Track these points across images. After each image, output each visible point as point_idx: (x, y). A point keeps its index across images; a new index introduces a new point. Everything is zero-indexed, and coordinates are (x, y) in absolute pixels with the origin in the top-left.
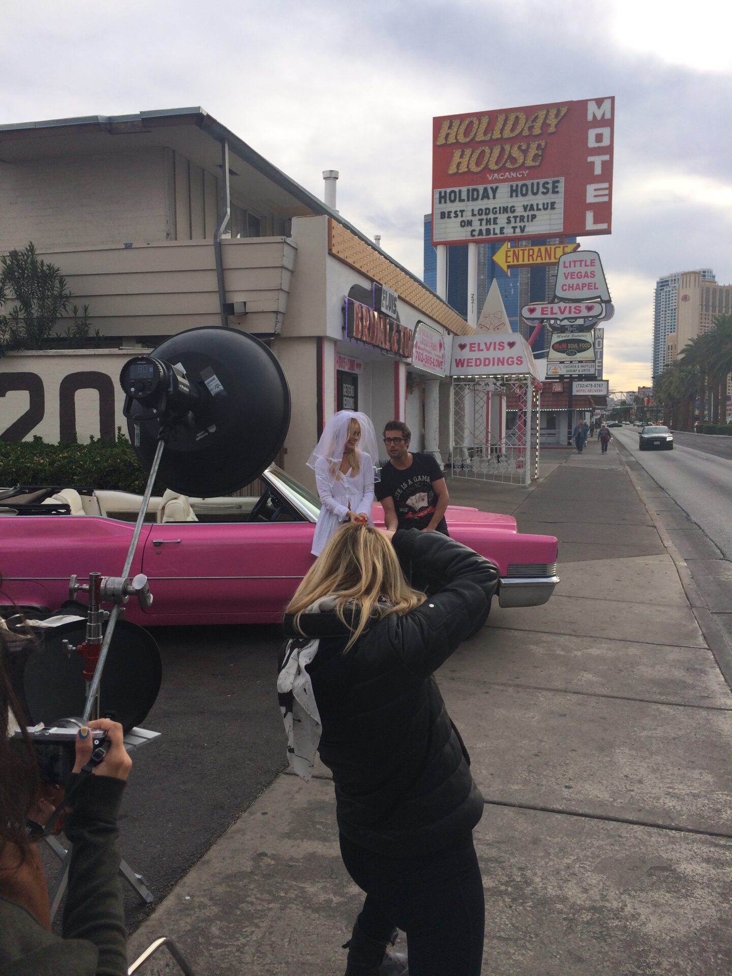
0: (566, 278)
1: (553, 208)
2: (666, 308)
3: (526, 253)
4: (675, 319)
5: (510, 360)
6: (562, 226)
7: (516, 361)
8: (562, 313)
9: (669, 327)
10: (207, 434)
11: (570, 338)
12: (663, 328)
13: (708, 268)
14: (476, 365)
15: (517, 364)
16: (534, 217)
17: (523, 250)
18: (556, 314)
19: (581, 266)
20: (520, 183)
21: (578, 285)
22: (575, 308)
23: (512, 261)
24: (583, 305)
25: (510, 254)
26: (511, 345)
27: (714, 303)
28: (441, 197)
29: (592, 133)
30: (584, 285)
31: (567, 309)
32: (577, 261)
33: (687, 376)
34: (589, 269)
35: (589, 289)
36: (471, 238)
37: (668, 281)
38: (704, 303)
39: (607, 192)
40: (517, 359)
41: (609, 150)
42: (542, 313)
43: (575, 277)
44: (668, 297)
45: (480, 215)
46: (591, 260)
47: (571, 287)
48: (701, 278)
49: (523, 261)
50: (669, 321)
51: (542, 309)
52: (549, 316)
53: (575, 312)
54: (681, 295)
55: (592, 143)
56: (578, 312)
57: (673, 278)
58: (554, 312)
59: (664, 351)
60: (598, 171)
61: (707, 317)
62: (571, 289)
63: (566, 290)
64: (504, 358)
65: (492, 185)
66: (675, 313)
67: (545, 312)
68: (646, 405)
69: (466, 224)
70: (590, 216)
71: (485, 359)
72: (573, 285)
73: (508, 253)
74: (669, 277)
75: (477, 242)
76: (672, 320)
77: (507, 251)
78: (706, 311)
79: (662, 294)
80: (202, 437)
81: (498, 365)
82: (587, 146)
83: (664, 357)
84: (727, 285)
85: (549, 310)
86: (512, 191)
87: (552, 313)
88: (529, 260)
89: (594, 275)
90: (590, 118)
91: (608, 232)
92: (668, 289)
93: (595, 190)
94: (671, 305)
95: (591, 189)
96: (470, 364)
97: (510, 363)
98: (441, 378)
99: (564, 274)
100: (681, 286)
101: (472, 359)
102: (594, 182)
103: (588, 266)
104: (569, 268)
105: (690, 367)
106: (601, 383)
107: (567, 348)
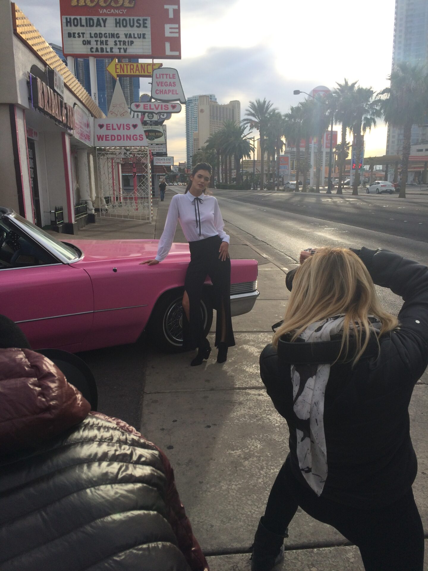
0: (158, 85)
1: (144, 38)
2: (192, 116)
3: (129, 67)
4: (197, 123)
5: (135, 137)
6: (150, 51)
7: (138, 138)
8: (157, 109)
9: (194, 128)
11: (150, 129)
12: (191, 128)
13: (213, 94)
14: (112, 140)
15: (140, 140)
16: (132, 42)
17: (127, 65)
18: (153, 109)
19: (167, 78)
20: (122, 18)
21: (165, 90)
22: (165, 106)
23: (119, 72)
24: (169, 105)
25: (118, 67)
26: (135, 126)
27: (217, 115)
28: (67, 22)
30: (169, 91)
31: (160, 107)
32: (164, 74)
33: (209, 156)
34: (172, 81)
35: (172, 94)
36: (91, 53)
37: (192, 100)
38: (212, 115)
39: (177, 30)
40: (139, 136)
42: (144, 109)
43: (164, 85)
44: (192, 109)
45: (96, 37)
46: (173, 75)
48: (210, 100)
49: (127, 72)
50: (194, 124)
51: (144, 105)
52: (149, 111)
53: (165, 109)
54: (199, 110)
56: (166, 108)
57: (195, 99)
59: (192, 143)
60: (171, 15)
61: (214, 123)
63: (158, 93)
64: (130, 135)
65: (102, 17)
66: (196, 119)
67: (146, 108)
68: (186, 173)
69: (86, 43)
70: (168, 45)
71: (118, 136)
72: (162, 90)
73: (117, 66)
74: (192, 98)
75: (95, 56)
77: (116, 65)
78: (213, 119)
79: (189, 108)
81: (127, 140)
84: (223, 104)
85: (149, 106)
86: (116, 23)
87: (150, 109)
88: (131, 73)
89: (175, 85)
91: (179, 57)
92: (192, 105)
93: (170, 28)
94: (194, 114)
95: (167, 27)
96: (107, 139)
97: (135, 139)
98: (89, 147)
99: (157, 82)
100: (199, 104)
101: (109, 135)
102: (169, 23)
103: (171, 78)
104: (159, 79)
105: (211, 151)
106: (168, 158)
107: (149, 135)
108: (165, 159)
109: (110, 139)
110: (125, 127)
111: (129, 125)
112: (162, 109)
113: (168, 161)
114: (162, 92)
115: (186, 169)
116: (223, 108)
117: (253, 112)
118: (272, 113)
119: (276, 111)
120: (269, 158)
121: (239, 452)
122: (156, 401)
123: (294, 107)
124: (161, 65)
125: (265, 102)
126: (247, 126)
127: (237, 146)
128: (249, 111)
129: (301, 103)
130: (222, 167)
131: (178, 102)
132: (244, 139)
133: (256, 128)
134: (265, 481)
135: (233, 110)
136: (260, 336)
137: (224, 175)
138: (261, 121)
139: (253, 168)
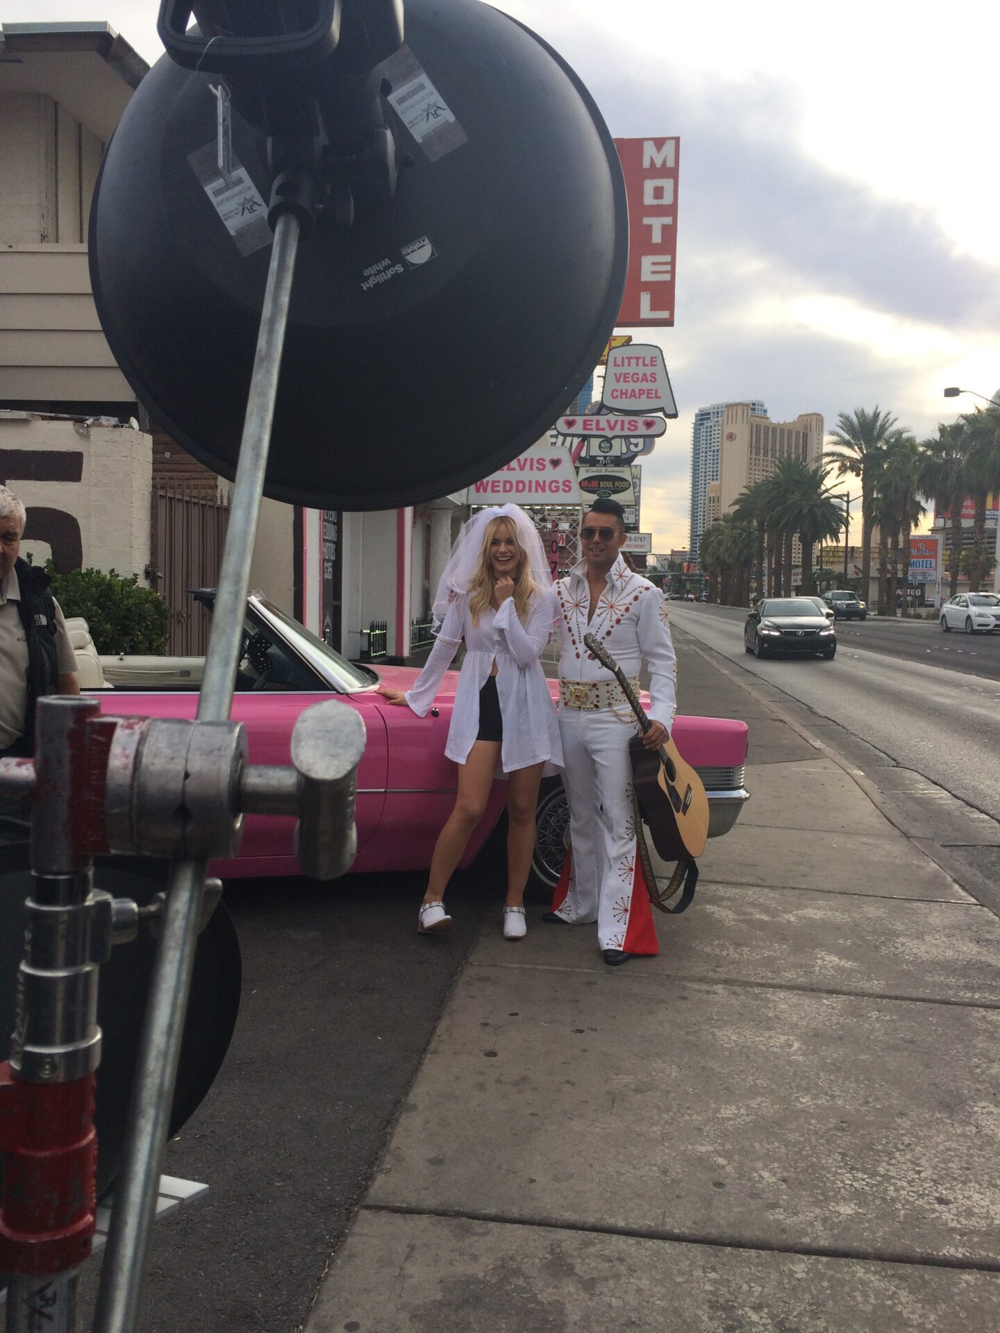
0: (618, 381)
2: (706, 448)
4: (717, 463)
5: (554, 484)
7: (561, 487)
8: (612, 429)
9: (711, 473)
10: (399, 268)
11: (603, 473)
12: (703, 474)
13: (759, 399)
14: (505, 491)
15: (564, 490)
18: (603, 429)
19: (637, 365)
21: (633, 391)
22: (630, 423)
24: (640, 420)
26: (556, 463)
27: (766, 446)
29: (649, 186)
30: (641, 392)
31: (619, 425)
32: (632, 358)
33: (741, 535)
34: (649, 370)
35: (648, 397)
37: (709, 414)
38: (754, 445)
39: (668, 268)
40: (564, 484)
41: (672, 210)
42: (585, 429)
43: (630, 379)
44: (709, 434)
46: (652, 358)
47: (624, 394)
48: (750, 411)
50: (711, 465)
51: (585, 421)
52: (595, 432)
53: (629, 429)
54: (726, 434)
55: (649, 200)
56: (632, 428)
57: (715, 411)
58: (601, 427)
59: (705, 504)
60: (657, 237)
61: (757, 462)
62: (624, 396)
63: (617, 397)
64: (544, 482)
66: (717, 455)
67: (588, 427)
68: (685, 571)
70: (645, 299)
71: (518, 482)
72: (627, 390)
74: (710, 409)
76: (714, 464)
78: (756, 455)
79: (702, 430)
80: (382, 278)
81: (537, 491)
82: (643, 203)
83: (704, 512)
84: (782, 422)
85: (594, 423)
87: (598, 428)
89: (655, 379)
90: (646, 164)
91: (669, 323)
92: (709, 424)
93: (654, 264)
94: (713, 444)
95: (647, 263)
96: (496, 489)
97: (553, 489)
98: (456, 506)
99: (615, 374)
100: (726, 421)
101: (499, 482)
102: (652, 254)
103: (647, 365)
104: (621, 367)
105: (745, 523)
106: (643, 536)
107: (599, 487)
108: (633, 538)
109: (501, 488)
110: (535, 465)
111: (544, 460)
112: (622, 429)
113: (640, 543)
114: (626, 393)
115: (685, 564)
116: (782, 431)
117: (847, 437)
118: (893, 440)
119: (905, 435)
120: (883, 542)
121: (626, 1079)
122: (486, 979)
123: (947, 424)
124: (630, 338)
125: (876, 415)
126: (832, 469)
127: (805, 511)
128: (838, 435)
129: (965, 417)
130: (770, 562)
131: (661, 414)
132: (823, 497)
133: (852, 471)
134: (665, 1131)
135: (805, 435)
136: (750, 893)
137: (773, 578)
138: (866, 459)
139: (843, 565)
